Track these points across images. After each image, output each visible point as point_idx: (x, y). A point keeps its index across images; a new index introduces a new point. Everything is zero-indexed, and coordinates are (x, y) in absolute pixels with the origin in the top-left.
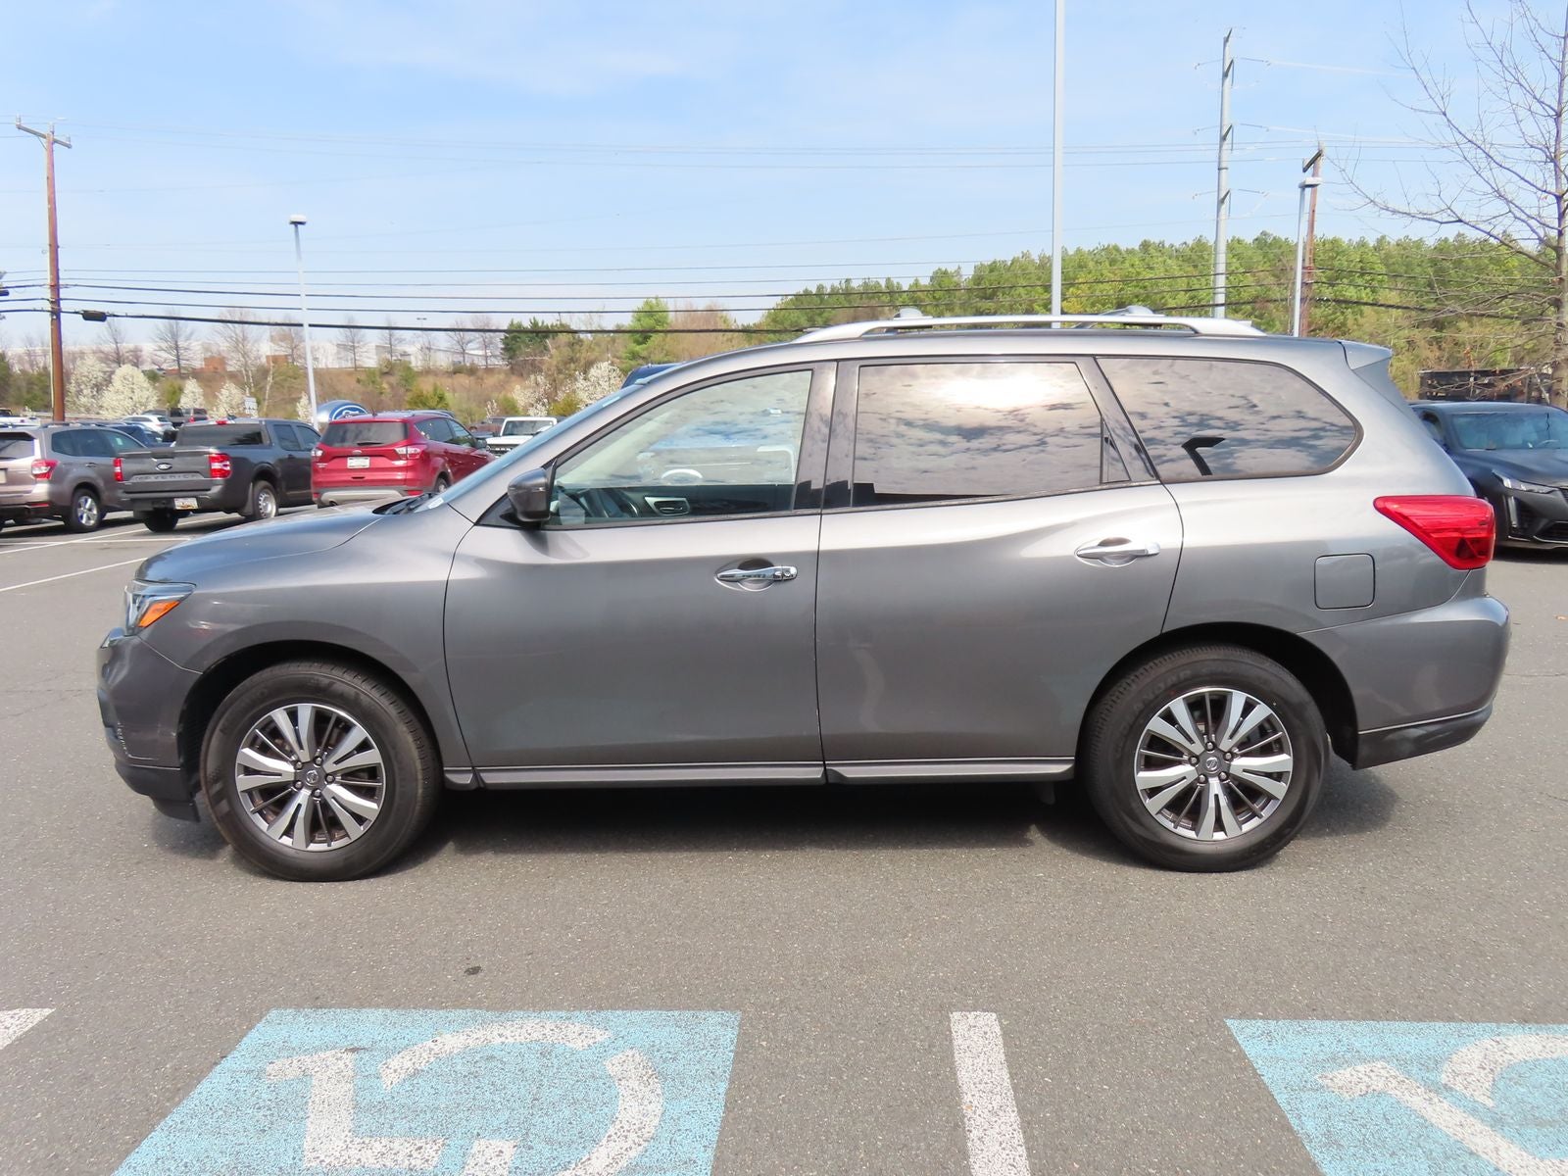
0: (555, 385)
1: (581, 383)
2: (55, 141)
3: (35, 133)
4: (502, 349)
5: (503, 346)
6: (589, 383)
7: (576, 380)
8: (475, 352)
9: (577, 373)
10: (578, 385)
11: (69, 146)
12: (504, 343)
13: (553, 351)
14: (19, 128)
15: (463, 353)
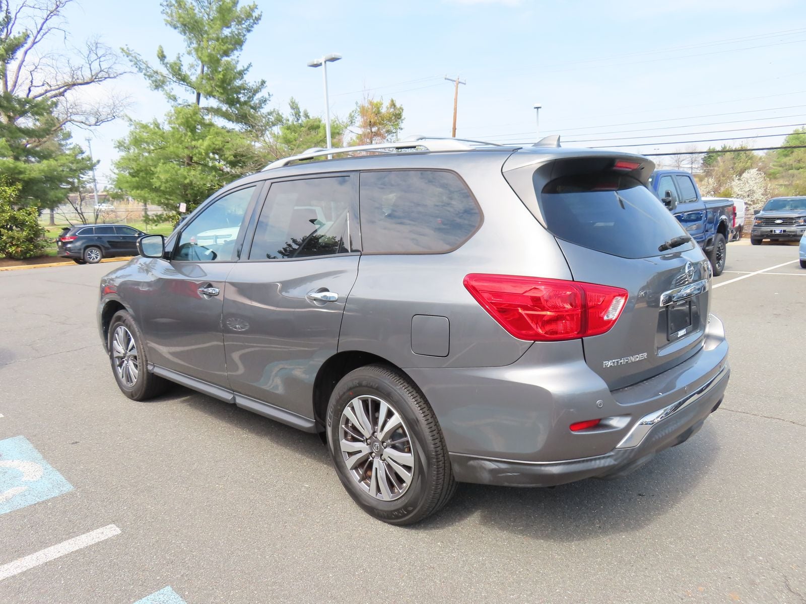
0: (720, 183)
1: (736, 182)
2: (460, 82)
3: (451, 80)
4: (702, 163)
5: (703, 162)
6: (741, 182)
7: (733, 180)
8: (686, 166)
9: (734, 176)
10: (733, 183)
11: (465, 84)
12: (704, 161)
13: (721, 164)
14: (446, 79)
15: (679, 167)
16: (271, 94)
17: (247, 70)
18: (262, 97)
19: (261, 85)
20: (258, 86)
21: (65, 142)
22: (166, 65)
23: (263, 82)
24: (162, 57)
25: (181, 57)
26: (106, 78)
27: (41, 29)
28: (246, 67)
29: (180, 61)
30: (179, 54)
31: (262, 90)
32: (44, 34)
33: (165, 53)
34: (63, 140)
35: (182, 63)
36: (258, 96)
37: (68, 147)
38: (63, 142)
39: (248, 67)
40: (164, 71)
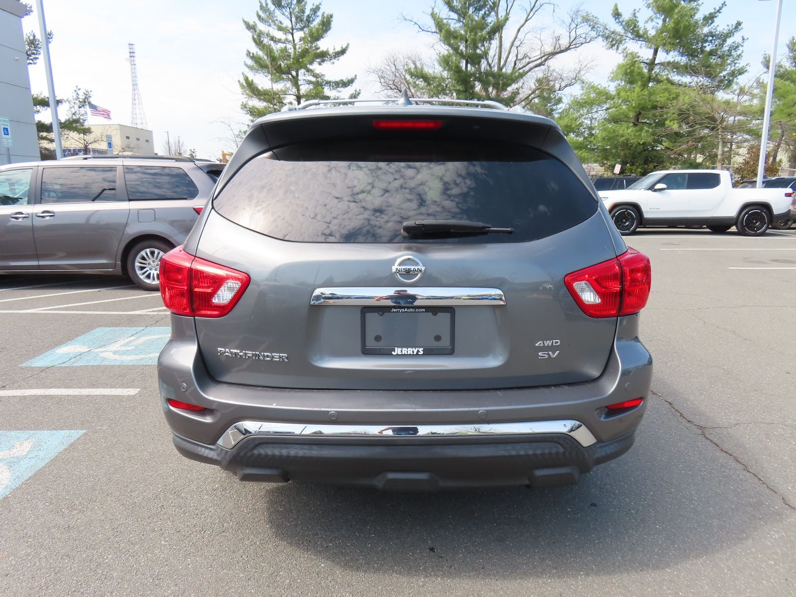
16: (746, 38)
17: (719, 11)
18: (733, 43)
19: (735, 29)
20: (731, 29)
21: (556, 106)
22: (621, 23)
23: (739, 24)
24: (617, 15)
25: (637, 13)
26: (582, 44)
27: (534, 6)
28: (718, 8)
29: (635, 17)
30: (635, 10)
31: (736, 34)
32: (536, 11)
33: (620, 11)
34: (554, 105)
35: (638, 19)
36: (729, 41)
37: (557, 112)
38: (554, 107)
39: (721, 8)
40: (619, 29)
